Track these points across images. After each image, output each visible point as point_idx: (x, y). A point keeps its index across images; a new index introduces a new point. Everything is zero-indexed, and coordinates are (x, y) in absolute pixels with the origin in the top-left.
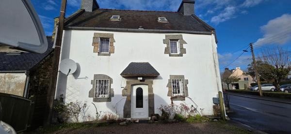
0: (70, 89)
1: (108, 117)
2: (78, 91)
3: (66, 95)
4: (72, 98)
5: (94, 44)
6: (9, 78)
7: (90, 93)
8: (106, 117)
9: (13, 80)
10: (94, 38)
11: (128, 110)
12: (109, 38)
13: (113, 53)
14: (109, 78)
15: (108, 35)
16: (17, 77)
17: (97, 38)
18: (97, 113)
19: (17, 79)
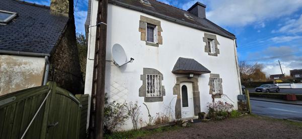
0: (116, 85)
1: (161, 119)
2: (126, 88)
3: (111, 94)
4: (118, 98)
5: (141, 29)
6: (8, 64)
7: (139, 91)
8: (159, 119)
9: (17, 69)
10: (140, 21)
11: (178, 110)
12: (156, 26)
13: (162, 44)
14: (159, 73)
15: (155, 21)
16: (25, 64)
17: (144, 22)
18: (150, 116)
19: (27, 67)
